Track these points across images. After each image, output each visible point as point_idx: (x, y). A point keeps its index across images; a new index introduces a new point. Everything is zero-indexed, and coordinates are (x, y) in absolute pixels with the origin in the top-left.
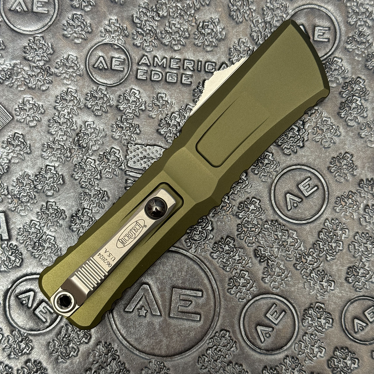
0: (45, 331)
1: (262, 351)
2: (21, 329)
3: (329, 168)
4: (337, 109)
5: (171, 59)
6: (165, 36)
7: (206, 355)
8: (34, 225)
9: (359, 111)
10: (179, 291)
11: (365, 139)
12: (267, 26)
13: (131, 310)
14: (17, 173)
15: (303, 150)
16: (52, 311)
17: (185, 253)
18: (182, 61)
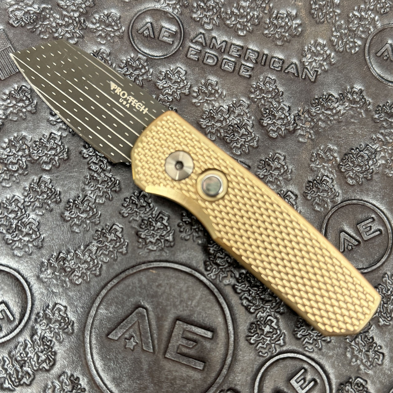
5: (232, 44)
8: (16, 202)
10: (185, 326)
12: (351, 34)
13: (116, 339)
15: (371, 183)
16: (12, 319)
17: (202, 278)
18: (245, 49)
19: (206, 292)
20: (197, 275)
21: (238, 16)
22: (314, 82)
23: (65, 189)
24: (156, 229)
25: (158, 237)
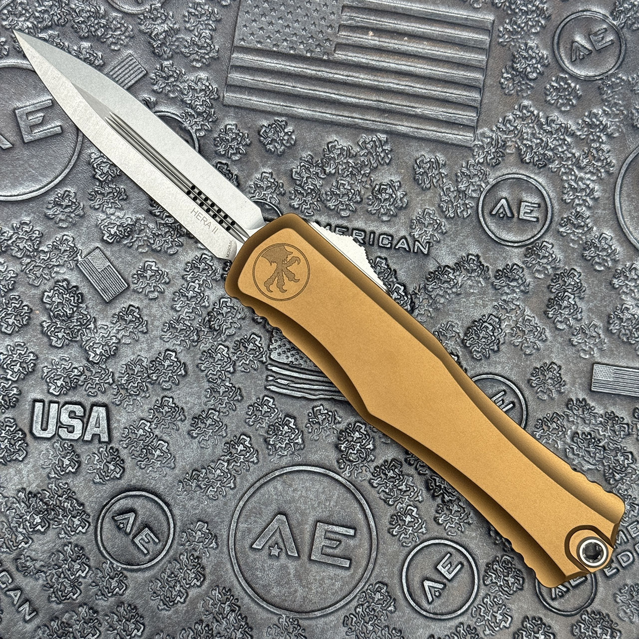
0: (145, 566)
1: (428, 615)
2: (113, 562)
3: (529, 381)
4: (543, 306)
5: (337, 226)
6: (331, 198)
7: (354, 613)
8: (143, 426)
9: (572, 311)
10: (326, 527)
11: (578, 347)
12: (461, 195)
13: (260, 547)
14: (127, 356)
15: (498, 355)
16: (157, 540)
17: (337, 477)
18: (350, 231)
19: (343, 490)
20: (331, 474)
21: (339, 195)
22: (428, 254)
23: (188, 405)
24: (284, 433)
25: (287, 441)
